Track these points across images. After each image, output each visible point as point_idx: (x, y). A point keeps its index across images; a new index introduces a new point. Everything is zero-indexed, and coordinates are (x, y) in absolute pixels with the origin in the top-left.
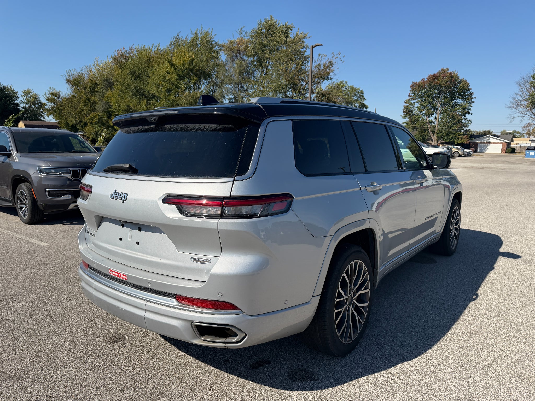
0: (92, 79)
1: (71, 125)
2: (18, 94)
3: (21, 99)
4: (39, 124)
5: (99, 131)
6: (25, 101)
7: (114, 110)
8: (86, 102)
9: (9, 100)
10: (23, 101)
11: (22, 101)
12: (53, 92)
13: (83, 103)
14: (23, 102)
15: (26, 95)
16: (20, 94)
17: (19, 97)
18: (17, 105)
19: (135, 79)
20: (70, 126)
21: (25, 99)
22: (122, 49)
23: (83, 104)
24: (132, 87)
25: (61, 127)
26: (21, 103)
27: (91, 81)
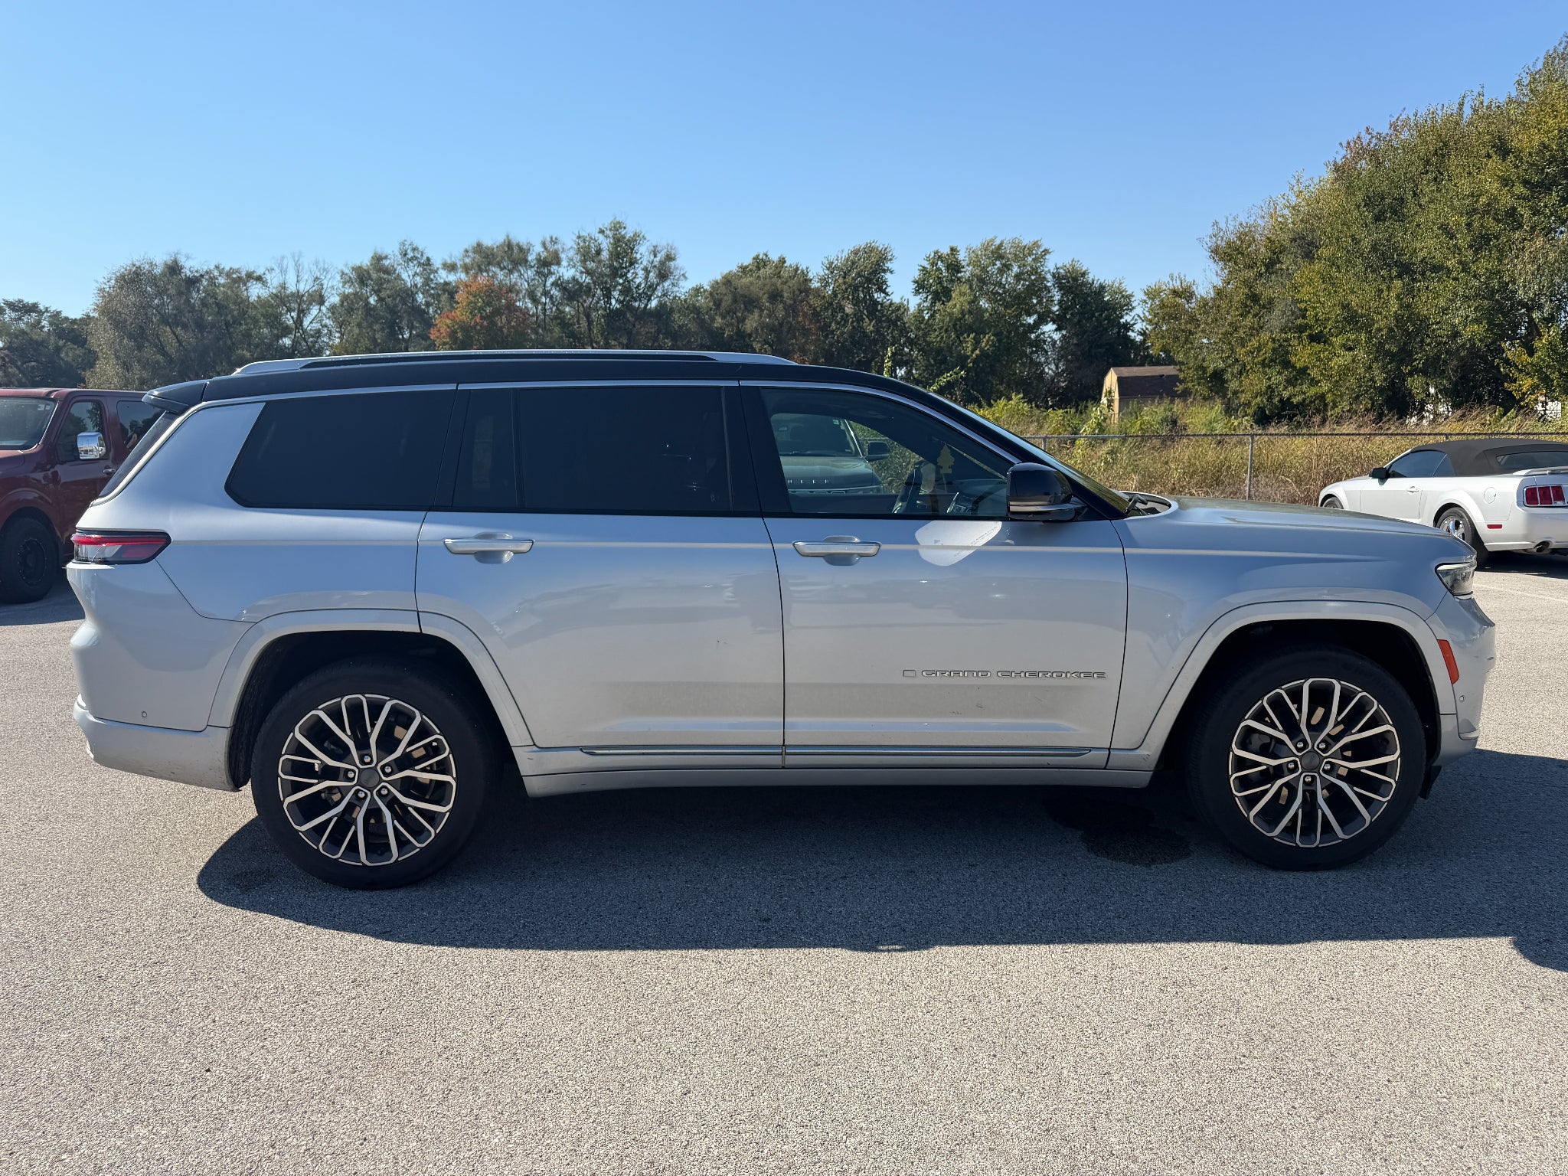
0: (1273, 237)
1: (1211, 372)
2: (1133, 299)
3: (1139, 310)
4: (1154, 374)
5: (1277, 385)
6: (1147, 314)
7: (1312, 322)
8: (1247, 306)
9: (1107, 318)
10: (1142, 316)
11: (1139, 316)
12: (1177, 284)
13: (1237, 309)
14: (1141, 318)
15: (1149, 298)
16: (1138, 297)
17: (1134, 308)
18: (1127, 327)
19: (1378, 218)
20: (1208, 375)
21: (1147, 309)
22: (1363, 134)
23: (1237, 313)
24: (1366, 244)
25: (1185, 378)
26: (1136, 320)
27: (1271, 241)
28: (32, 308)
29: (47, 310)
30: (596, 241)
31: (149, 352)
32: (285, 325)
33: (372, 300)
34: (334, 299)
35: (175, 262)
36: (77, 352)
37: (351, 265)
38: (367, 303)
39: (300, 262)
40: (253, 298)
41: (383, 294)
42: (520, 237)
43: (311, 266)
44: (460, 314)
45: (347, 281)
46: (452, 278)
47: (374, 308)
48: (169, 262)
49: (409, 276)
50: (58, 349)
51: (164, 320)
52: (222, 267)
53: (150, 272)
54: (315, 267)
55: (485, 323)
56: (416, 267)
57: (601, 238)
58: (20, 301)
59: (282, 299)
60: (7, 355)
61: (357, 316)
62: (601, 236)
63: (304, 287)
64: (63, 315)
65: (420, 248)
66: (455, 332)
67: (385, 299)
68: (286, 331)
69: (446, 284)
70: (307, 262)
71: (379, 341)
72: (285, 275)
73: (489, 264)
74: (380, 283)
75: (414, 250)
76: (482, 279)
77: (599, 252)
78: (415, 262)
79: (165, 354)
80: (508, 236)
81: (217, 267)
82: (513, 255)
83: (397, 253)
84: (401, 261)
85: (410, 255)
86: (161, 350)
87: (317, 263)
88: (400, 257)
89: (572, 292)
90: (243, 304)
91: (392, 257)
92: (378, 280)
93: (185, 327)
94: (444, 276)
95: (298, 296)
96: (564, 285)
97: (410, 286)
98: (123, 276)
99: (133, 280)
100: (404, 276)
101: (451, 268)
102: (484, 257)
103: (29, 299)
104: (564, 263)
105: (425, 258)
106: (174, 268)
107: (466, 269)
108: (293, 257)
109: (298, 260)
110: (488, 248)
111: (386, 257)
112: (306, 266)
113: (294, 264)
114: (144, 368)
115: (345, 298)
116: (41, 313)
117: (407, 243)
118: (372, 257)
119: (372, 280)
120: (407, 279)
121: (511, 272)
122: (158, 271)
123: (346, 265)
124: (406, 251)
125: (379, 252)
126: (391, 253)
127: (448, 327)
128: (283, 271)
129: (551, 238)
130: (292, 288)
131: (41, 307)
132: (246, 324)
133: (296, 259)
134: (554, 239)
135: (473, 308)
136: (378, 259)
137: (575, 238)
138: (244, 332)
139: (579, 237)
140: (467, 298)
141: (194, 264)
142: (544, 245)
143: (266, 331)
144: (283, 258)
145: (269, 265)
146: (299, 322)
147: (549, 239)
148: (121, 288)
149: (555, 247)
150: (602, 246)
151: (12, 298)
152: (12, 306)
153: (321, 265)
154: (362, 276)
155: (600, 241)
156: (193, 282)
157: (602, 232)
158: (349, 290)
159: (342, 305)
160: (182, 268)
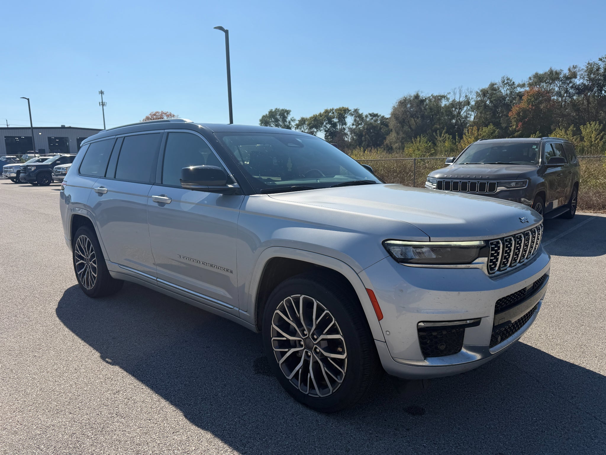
28: (376, 115)
29: (380, 116)
30: (597, 64)
31: (406, 128)
32: (453, 114)
33: (488, 102)
34: (473, 103)
35: (417, 94)
36: (386, 129)
37: (481, 89)
38: (485, 104)
39: (461, 90)
40: (443, 105)
41: (492, 100)
42: (556, 68)
43: (466, 91)
44: (523, 105)
45: (478, 95)
46: (522, 90)
47: (488, 106)
48: (415, 95)
49: (504, 91)
50: (381, 128)
51: (412, 116)
52: (433, 95)
53: (409, 99)
54: (467, 91)
55: (534, 108)
56: (508, 87)
57: (600, 63)
58: (373, 113)
59: (454, 105)
60: (366, 132)
61: (481, 109)
62: (600, 61)
63: (462, 99)
64: (385, 117)
65: (510, 79)
66: (519, 113)
67: (493, 101)
68: (453, 117)
69: (520, 92)
70: (464, 89)
71: (488, 119)
72: (455, 95)
73: (540, 82)
74: (492, 94)
75: (508, 79)
76: (536, 89)
77: (598, 70)
78: (507, 85)
79: (411, 128)
80: (551, 68)
81: (432, 95)
82: (553, 76)
83: (500, 82)
84: (501, 85)
85: (506, 82)
86: (410, 127)
87: (468, 90)
88: (501, 83)
89: (581, 90)
90: (439, 107)
91: (498, 84)
92: (491, 93)
93: (418, 118)
94: (519, 90)
95: (460, 103)
96: (577, 87)
97: (504, 95)
98: (401, 101)
99: (403, 103)
100: (502, 91)
101: (523, 86)
102: (539, 79)
103: (375, 113)
104: (578, 77)
105: (512, 82)
106: (417, 97)
107: (530, 85)
108: (459, 88)
109: (461, 89)
110: (540, 75)
111: (496, 84)
112: (463, 91)
113: (459, 90)
114: (404, 133)
115: (477, 102)
116: (378, 116)
117: (505, 77)
118: (490, 85)
119: (489, 94)
120: (503, 92)
121: (551, 84)
122: (412, 99)
123: (479, 89)
124: (504, 80)
125: (493, 82)
126: (498, 82)
127: (517, 111)
128: (455, 94)
129: (574, 66)
130: (457, 100)
131: (379, 115)
132: (439, 115)
133: (460, 88)
134: (575, 66)
135: (529, 102)
136: (492, 85)
137: (586, 64)
138: (438, 118)
139: (589, 64)
140: (527, 97)
141: (423, 95)
142: (569, 70)
143: (446, 118)
144: (455, 89)
145: (449, 92)
146: (459, 113)
147: (572, 67)
148: (400, 105)
149: (575, 69)
150: (600, 67)
151: (371, 113)
152: (370, 115)
153: (469, 90)
154: (484, 93)
155: (599, 64)
156: (423, 101)
157: (601, 60)
158: (479, 99)
159: (475, 105)
160: (419, 96)
